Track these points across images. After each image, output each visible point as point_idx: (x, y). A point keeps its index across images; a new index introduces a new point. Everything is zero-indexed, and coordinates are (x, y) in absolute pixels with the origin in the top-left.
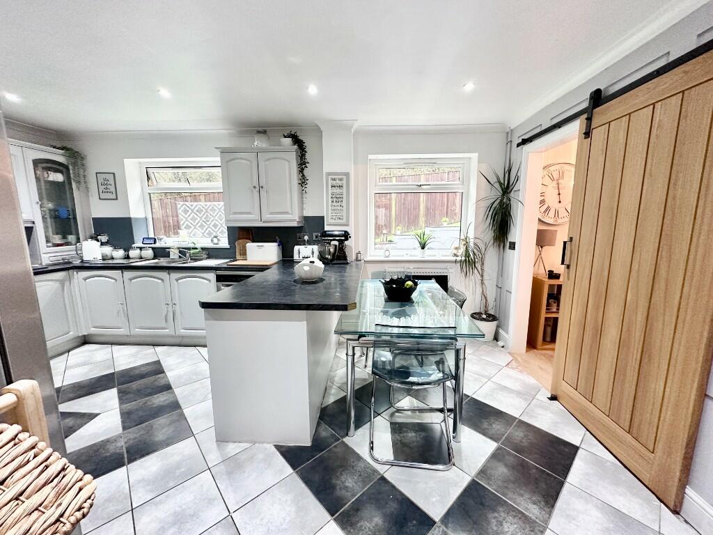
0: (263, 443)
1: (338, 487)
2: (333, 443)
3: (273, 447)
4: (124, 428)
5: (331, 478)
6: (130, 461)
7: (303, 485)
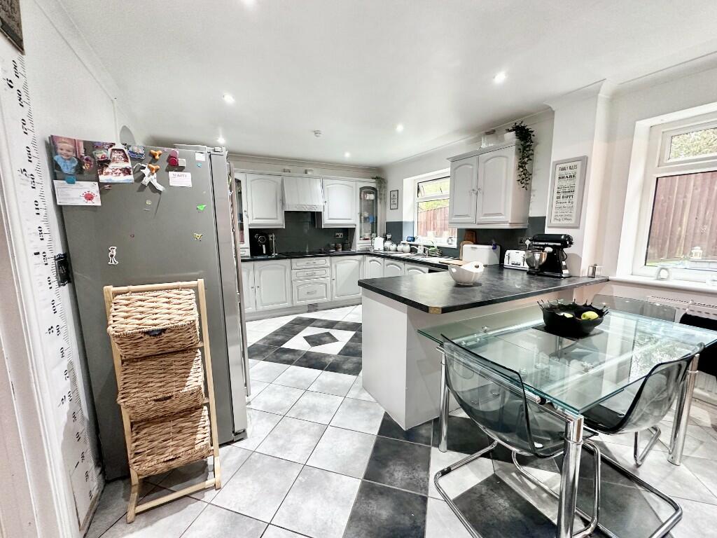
0: (381, 406)
1: (388, 469)
2: (422, 442)
3: (384, 412)
4: (339, 354)
5: (391, 460)
6: (326, 370)
7: (372, 447)
